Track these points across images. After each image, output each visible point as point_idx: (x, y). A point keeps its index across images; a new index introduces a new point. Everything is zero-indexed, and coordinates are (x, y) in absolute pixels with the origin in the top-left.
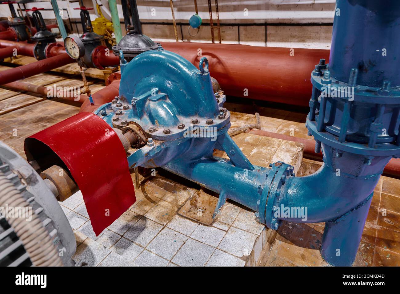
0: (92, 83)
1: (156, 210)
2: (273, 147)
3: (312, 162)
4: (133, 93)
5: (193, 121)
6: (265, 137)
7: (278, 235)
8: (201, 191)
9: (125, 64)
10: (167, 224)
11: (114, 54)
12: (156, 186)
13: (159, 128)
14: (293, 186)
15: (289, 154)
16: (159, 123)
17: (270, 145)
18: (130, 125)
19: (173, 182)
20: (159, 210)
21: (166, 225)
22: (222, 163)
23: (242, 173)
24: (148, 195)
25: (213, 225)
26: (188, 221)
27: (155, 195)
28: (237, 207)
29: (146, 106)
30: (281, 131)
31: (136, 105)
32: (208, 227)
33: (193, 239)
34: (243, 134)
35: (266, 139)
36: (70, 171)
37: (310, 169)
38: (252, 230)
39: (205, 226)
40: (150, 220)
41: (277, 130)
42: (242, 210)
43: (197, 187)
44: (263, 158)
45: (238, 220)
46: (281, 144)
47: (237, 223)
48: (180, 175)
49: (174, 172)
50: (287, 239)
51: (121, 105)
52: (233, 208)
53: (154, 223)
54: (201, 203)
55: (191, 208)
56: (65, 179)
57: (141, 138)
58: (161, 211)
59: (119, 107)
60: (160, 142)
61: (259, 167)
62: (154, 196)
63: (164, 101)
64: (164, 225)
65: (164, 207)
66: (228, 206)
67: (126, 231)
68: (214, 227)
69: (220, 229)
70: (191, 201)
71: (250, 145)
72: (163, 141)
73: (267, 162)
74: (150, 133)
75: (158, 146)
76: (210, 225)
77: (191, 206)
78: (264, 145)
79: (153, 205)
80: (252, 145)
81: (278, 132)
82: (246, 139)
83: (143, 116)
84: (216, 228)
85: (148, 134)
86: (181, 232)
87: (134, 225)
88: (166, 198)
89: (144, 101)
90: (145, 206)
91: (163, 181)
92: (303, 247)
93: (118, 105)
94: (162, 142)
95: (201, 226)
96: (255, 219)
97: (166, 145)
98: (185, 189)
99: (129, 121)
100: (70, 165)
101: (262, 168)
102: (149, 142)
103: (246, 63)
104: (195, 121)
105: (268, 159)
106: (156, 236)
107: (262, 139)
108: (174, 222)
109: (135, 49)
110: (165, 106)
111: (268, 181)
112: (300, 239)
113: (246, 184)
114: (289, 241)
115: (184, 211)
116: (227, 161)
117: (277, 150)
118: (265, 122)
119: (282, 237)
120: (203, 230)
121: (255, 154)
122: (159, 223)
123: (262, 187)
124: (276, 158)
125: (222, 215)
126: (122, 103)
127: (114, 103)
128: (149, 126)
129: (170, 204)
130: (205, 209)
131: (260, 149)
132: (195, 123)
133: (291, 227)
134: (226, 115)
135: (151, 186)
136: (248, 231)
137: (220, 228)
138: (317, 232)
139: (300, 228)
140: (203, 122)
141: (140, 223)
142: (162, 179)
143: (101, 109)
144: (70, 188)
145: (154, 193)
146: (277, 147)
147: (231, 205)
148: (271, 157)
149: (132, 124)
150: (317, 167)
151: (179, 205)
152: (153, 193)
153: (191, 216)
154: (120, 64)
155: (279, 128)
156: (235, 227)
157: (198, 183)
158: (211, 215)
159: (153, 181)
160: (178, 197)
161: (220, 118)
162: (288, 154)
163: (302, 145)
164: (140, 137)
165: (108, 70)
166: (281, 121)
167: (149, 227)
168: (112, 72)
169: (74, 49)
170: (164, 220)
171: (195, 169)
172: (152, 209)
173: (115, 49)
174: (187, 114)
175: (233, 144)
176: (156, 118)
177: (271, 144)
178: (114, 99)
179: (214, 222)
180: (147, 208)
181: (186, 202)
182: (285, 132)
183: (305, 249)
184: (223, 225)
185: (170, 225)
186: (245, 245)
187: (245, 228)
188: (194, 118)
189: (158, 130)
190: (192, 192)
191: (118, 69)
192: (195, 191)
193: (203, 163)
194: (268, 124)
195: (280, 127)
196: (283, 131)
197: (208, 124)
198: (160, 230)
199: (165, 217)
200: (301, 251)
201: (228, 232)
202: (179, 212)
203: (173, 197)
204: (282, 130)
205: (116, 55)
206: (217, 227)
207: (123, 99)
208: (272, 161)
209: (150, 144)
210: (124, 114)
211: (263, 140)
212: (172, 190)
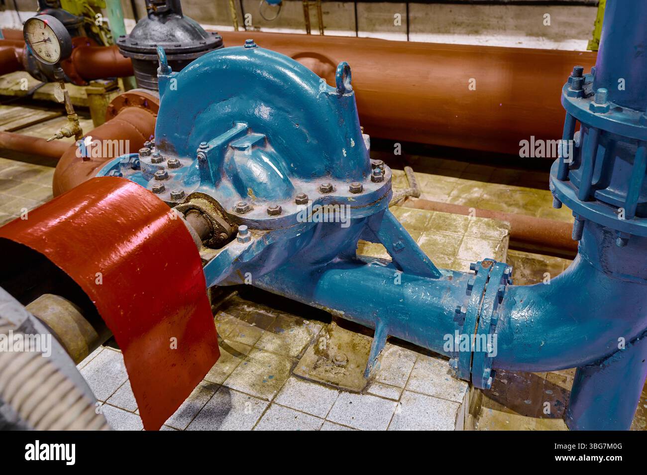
0: (60, 113)
1: (248, 371)
2: (455, 232)
3: (523, 254)
4: (190, 133)
5: (322, 187)
6: (438, 212)
7: (485, 399)
8: (333, 325)
9: (168, 74)
10: (275, 396)
11: (121, 53)
12: (238, 320)
13: (256, 203)
14: (519, 304)
15: (487, 243)
16: (256, 194)
17: (449, 228)
18: (193, 200)
19: (273, 310)
20: (254, 369)
21: (273, 400)
22: (377, 269)
23: (418, 285)
24: (226, 341)
25: (369, 391)
26: (317, 386)
27: (239, 339)
28: (409, 352)
29: (226, 160)
30: (458, 200)
31: (208, 159)
32: (359, 396)
33: (335, 423)
34: (395, 209)
35: (440, 217)
36: (97, 305)
37: (522, 268)
38: (446, 394)
39: (353, 395)
40: (238, 393)
41: (450, 198)
42: (420, 356)
43: (324, 317)
44: (442, 253)
45: (415, 377)
46: (470, 225)
47: (415, 382)
48: (288, 296)
49: (276, 292)
50: (503, 404)
51: (161, 160)
52: (402, 353)
53: (248, 397)
54: (337, 348)
55: (318, 361)
56: (76, 322)
57: (219, 225)
58: (259, 372)
59: (158, 162)
60: (260, 232)
61: (448, 271)
62: (237, 342)
63: (261, 149)
64: (270, 400)
65: (263, 364)
66: (391, 350)
67: (190, 419)
68: (372, 394)
69: (384, 398)
70: (316, 346)
71: (412, 230)
72: (268, 231)
73: (450, 259)
74: (239, 216)
75: (258, 241)
76: (362, 391)
77: (316, 357)
78: (439, 228)
79: (238, 360)
80: (415, 230)
81: (451, 201)
82: (401, 218)
83: (221, 181)
84: (374, 395)
85: (235, 217)
86: (306, 410)
87: (206, 407)
88: (263, 345)
89: (222, 149)
90: (223, 364)
91: (251, 309)
92: (534, 417)
93: (156, 159)
94: (265, 232)
95: (345, 395)
96: (449, 372)
97: (274, 239)
98: (299, 323)
99: (190, 193)
100: (95, 293)
101: (454, 272)
102: (242, 233)
103: (388, 72)
104: (328, 188)
105: (450, 255)
106: (256, 425)
107: (432, 216)
108: (289, 391)
109: (168, 43)
110: (266, 160)
111: (475, 298)
112: (525, 401)
113: (430, 305)
114: (507, 407)
115: (304, 368)
116: (384, 264)
117: (464, 236)
118: (425, 183)
119: (492, 402)
120: (351, 403)
121: (424, 246)
122: (258, 398)
123: (463, 310)
124: (466, 252)
125: (382, 370)
126: (163, 155)
127: (143, 155)
128: (233, 202)
129: (274, 356)
130: (348, 361)
131: (432, 236)
132: (327, 192)
133: (505, 381)
134: (384, 172)
135: (227, 323)
136: (438, 397)
137: (384, 396)
138: (554, 385)
139: (523, 381)
140: (342, 188)
141: (217, 399)
142: (249, 306)
143: (112, 169)
144: (86, 341)
145: (238, 336)
146: (463, 231)
147: (396, 348)
148: (456, 250)
149: (198, 197)
150: (533, 264)
151: (293, 357)
152: (234, 336)
153: (321, 376)
154: (158, 76)
155: (451, 195)
156: (412, 391)
157: (328, 309)
158: (360, 371)
159: (229, 311)
160: (289, 341)
161: (373, 180)
162: (485, 242)
163: (507, 226)
164: (217, 223)
165: (96, 86)
166: (455, 181)
167: (238, 407)
168: (105, 90)
169: (48, 44)
170: (267, 389)
171: (322, 282)
172: (239, 368)
173: (124, 45)
174: (308, 174)
175: (401, 229)
176: (250, 183)
177: (450, 224)
178: (144, 147)
179: (368, 384)
180: (227, 368)
181: (305, 348)
182: (464, 201)
183: (538, 419)
184: (389, 389)
185: (282, 399)
186: (437, 425)
187: (432, 391)
188: (325, 182)
189: (255, 207)
190: (316, 327)
191: (117, 83)
192: (321, 327)
193: (337, 270)
194: (432, 187)
195: (455, 192)
196: (460, 199)
197: (355, 193)
198: (262, 411)
199: (269, 383)
200: (532, 424)
201: (401, 401)
202: (295, 371)
203: (277, 342)
204: (458, 197)
205: (125, 57)
206: (378, 395)
207: (163, 147)
208: (458, 257)
209: (243, 237)
210: (171, 177)
211: (434, 218)
212: (275, 328)
